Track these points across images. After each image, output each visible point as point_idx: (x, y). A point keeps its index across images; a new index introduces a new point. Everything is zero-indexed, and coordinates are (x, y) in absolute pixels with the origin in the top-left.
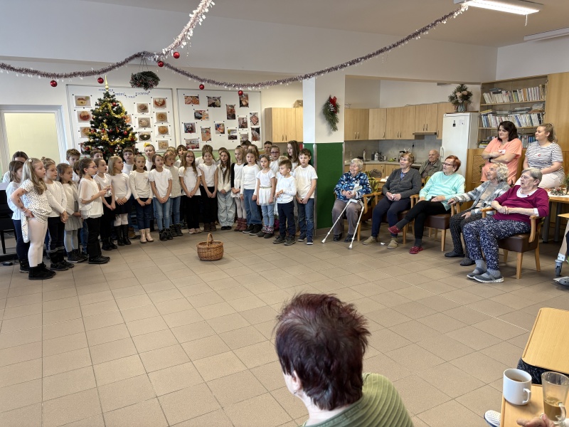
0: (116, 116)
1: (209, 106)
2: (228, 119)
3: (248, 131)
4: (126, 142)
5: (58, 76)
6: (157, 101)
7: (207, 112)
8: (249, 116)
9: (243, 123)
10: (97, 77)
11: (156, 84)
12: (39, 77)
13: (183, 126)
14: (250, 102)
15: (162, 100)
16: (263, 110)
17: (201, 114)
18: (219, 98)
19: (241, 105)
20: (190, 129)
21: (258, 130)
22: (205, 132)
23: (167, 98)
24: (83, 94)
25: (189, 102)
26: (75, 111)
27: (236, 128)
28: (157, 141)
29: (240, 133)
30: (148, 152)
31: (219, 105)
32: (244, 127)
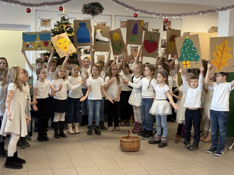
0: (68, 35)
4: (73, 55)
5: (32, 5)
6: (99, 24)
9: (165, 43)
10: (58, 6)
11: (101, 12)
12: (19, 5)
14: (172, 27)
15: (103, 24)
22: (134, 50)
23: (107, 22)
24: (46, 18)
25: (123, 26)
26: (39, 29)
27: (159, 47)
28: (96, 55)
29: (161, 51)
30: (86, 63)
31: (147, 29)
32: (165, 47)
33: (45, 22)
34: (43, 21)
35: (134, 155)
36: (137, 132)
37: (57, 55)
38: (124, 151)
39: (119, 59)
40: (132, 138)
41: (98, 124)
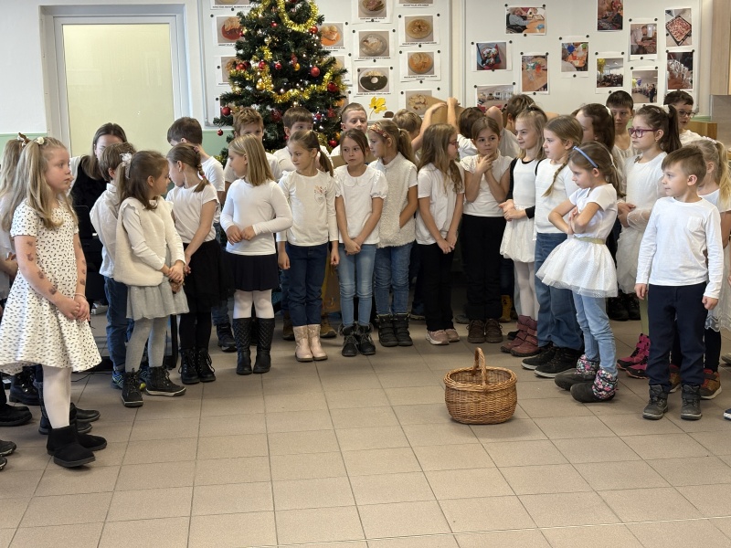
0: (296, 28)
2: (600, 28)
3: (658, 62)
4: (314, 95)
7: (541, 12)
8: (663, 21)
9: (645, 38)
13: (474, 50)
16: (708, 1)
17: (525, 18)
21: (687, 59)
22: (533, 67)
26: (212, 16)
27: (623, 53)
28: (402, 93)
29: (632, 68)
30: (359, 123)
32: (645, 52)
35: (491, 438)
36: (526, 350)
37: (260, 98)
38: (458, 422)
39: (482, 101)
40: (484, 378)
41: (365, 320)
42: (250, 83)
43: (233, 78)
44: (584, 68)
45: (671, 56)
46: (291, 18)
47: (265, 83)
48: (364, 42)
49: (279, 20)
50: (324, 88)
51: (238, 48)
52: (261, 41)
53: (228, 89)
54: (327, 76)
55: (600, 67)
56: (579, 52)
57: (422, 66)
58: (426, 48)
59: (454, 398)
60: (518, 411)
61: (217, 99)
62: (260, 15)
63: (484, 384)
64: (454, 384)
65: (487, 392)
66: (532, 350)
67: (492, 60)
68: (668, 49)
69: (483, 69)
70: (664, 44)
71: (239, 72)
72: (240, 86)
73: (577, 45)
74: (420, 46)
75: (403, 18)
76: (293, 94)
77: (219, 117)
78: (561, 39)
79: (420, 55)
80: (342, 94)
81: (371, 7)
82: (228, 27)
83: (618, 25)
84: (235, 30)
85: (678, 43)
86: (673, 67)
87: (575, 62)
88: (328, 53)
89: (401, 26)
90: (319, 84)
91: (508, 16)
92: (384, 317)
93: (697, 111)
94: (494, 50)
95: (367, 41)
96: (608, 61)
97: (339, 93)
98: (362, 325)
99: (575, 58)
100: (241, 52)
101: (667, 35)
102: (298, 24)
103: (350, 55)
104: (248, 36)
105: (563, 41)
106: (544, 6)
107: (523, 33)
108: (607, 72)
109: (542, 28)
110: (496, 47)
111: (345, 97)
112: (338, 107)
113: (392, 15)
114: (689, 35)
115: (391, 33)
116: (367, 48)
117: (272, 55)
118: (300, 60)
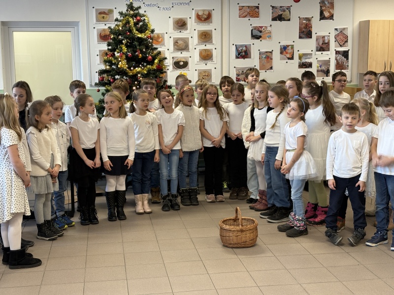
0: (140, 36)
1: (274, 19)
2: (300, 37)
3: (330, 56)
4: (149, 71)
6: (200, 13)
7: (269, 29)
8: (333, 34)
9: (324, 43)
13: (234, 49)
14: (336, 12)
15: (207, 13)
16: (356, 24)
17: (261, 32)
18: (289, 8)
19: (322, 17)
20: (243, 53)
21: (345, 54)
22: (265, 57)
23: (213, 10)
24: (105, 7)
25: (244, 15)
26: (94, 28)
27: (312, 51)
28: (196, 70)
29: (317, 59)
31: (289, 18)
32: (324, 50)
33: (103, 15)
34: (100, 13)
35: (244, 255)
36: (262, 208)
37: (120, 72)
38: (227, 247)
39: (238, 75)
40: (240, 223)
41: (174, 191)
42: (114, 64)
43: (105, 62)
44: (292, 58)
45: (337, 52)
46: (137, 30)
47: (123, 64)
48: (176, 43)
49: (130, 31)
50: (155, 67)
51: (109, 45)
52: (121, 42)
53: (103, 67)
54: (156, 61)
55: (300, 58)
56: (289, 50)
57: (206, 56)
58: (209, 47)
59: (225, 234)
60: (258, 241)
61: (97, 72)
62: (120, 28)
63: (240, 226)
64: (225, 226)
65: (242, 231)
66: (265, 208)
67: (243, 54)
68: (335, 48)
69: (239, 58)
70: (333, 46)
71: (109, 58)
72: (109, 66)
73: (288, 46)
74: (205, 45)
75: (196, 31)
76: (138, 70)
77: (97, 82)
78: (279, 43)
79: (205, 50)
80: (164, 70)
81: (180, 25)
82: (103, 34)
83: (310, 36)
84: (106, 35)
85: (341, 46)
86: (338, 58)
87: (287, 55)
88: (156, 49)
89: (196, 35)
90: (152, 65)
91: (252, 30)
92: (185, 190)
93: (351, 82)
94: (244, 48)
95: (177, 43)
96: (304, 55)
97: (162, 70)
98: (173, 193)
99: (287, 53)
100: (110, 47)
101: (335, 41)
102: (141, 33)
103: (168, 50)
104: (114, 39)
105: (280, 44)
106: (271, 25)
107: (260, 40)
108: (304, 61)
109: (270, 37)
110: (246, 47)
111: (166, 72)
112: (162, 77)
113: (191, 29)
114: (347, 42)
115: (190, 38)
116: (177, 46)
117: (127, 50)
118: (142, 52)
